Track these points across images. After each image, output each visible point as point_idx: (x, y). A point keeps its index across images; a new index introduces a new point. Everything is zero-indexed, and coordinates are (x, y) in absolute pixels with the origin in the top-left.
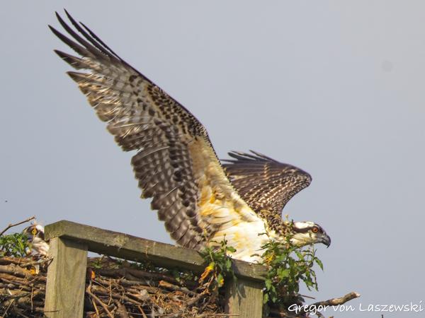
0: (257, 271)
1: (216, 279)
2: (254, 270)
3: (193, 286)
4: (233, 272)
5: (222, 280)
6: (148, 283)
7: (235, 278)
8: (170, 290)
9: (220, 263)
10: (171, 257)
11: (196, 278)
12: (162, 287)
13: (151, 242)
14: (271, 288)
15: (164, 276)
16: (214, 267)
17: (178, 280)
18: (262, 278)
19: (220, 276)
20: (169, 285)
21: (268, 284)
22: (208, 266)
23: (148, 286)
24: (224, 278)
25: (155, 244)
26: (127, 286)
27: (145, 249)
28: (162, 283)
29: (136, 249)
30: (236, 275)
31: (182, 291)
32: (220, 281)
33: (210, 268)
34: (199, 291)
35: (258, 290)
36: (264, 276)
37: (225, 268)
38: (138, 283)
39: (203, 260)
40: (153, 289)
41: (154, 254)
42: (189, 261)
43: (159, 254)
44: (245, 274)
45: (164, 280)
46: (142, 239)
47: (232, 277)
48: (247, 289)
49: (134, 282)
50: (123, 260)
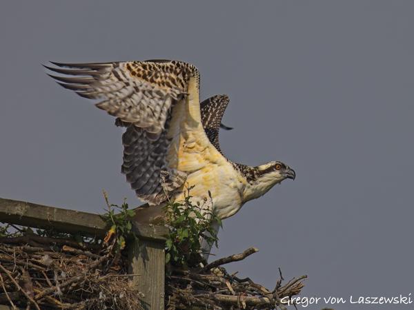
0: (158, 231)
1: (118, 241)
2: (155, 231)
3: (96, 249)
4: (134, 233)
5: (124, 242)
6: (52, 248)
7: (137, 239)
8: (73, 254)
9: (121, 225)
10: (72, 222)
11: (100, 242)
12: (66, 252)
13: (52, 209)
14: (172, 248)
15: (67, 241)
16: (116, 230)
17: (81, 244)
18: (162, 238)
19: (122, 238)
20: (72, 250)
21: (169, 244)
22: (110, 229)
23: (52, 251)
24: (126, 240)
25: (55, 210)
26: (31, 252)
27: (46, 216)
28: (65, 248)
29: (38, 217)
30: (138, 236)
31: (85, 254)
32: (122, 243)
33: (112, 231)
34: (102, 254)
35: (159, 250)
36: (164, 236)
37: (126, 230)
38: (42, 249)
39: (105, 224)
40: (56, 254)
41: (55, 220)
42: (90, 225)
43: (60, 220)
44: (146, 235)
45: (68, 245)
46: (42, 206)
47: (134, 239)
48: (148, 249)
49: (38, 248)
50: (27, 228)
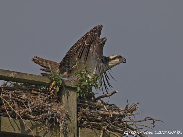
0: (73, 84)
1: (56, 88)
2: (72, 83)
3: (46, 92)
6: (27, 92)
7: (64, 87)
8: (36, 94)
9: (57, 81)
10: (35, 80)
11: (48, 89)
12: (33, 93)
14: (80, 90)
15: (33, 89)
16: (55, 83)
17: (40, 90)
18: (75, 86)
19: (58, 87)
20: (36, 92)
22: (52, 83)
23: (27, 93)
24: (59, 88)
25: (28, 75)
26: (17, 93)
27: (25, 77)
28: (33, 92)
29: (20, 78)
30: (64, 86)
31: (41, 94)
32: (58, 89)
33: (53, 84)
34: (49, 94)
35: (74, 92)
36: (76, 85)
37: (59, 83)
38: (22, 92)
39: (50, 81)
40: (29, 94)
41: (28, 79)
42: (44, 81)
43: (31, 79)
44: (68, 85)
45: (34, 90)
46: (22, 73)
47: (63, 87)
48: (69, 92)
49: (21, 92)
50: (16, 83)
